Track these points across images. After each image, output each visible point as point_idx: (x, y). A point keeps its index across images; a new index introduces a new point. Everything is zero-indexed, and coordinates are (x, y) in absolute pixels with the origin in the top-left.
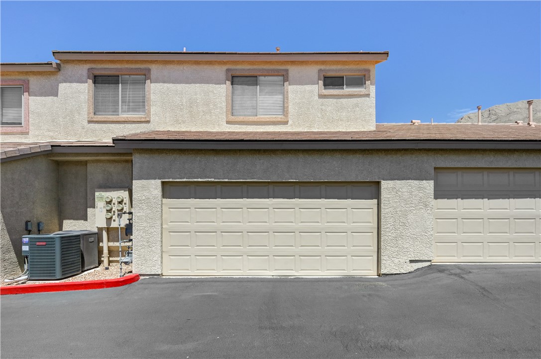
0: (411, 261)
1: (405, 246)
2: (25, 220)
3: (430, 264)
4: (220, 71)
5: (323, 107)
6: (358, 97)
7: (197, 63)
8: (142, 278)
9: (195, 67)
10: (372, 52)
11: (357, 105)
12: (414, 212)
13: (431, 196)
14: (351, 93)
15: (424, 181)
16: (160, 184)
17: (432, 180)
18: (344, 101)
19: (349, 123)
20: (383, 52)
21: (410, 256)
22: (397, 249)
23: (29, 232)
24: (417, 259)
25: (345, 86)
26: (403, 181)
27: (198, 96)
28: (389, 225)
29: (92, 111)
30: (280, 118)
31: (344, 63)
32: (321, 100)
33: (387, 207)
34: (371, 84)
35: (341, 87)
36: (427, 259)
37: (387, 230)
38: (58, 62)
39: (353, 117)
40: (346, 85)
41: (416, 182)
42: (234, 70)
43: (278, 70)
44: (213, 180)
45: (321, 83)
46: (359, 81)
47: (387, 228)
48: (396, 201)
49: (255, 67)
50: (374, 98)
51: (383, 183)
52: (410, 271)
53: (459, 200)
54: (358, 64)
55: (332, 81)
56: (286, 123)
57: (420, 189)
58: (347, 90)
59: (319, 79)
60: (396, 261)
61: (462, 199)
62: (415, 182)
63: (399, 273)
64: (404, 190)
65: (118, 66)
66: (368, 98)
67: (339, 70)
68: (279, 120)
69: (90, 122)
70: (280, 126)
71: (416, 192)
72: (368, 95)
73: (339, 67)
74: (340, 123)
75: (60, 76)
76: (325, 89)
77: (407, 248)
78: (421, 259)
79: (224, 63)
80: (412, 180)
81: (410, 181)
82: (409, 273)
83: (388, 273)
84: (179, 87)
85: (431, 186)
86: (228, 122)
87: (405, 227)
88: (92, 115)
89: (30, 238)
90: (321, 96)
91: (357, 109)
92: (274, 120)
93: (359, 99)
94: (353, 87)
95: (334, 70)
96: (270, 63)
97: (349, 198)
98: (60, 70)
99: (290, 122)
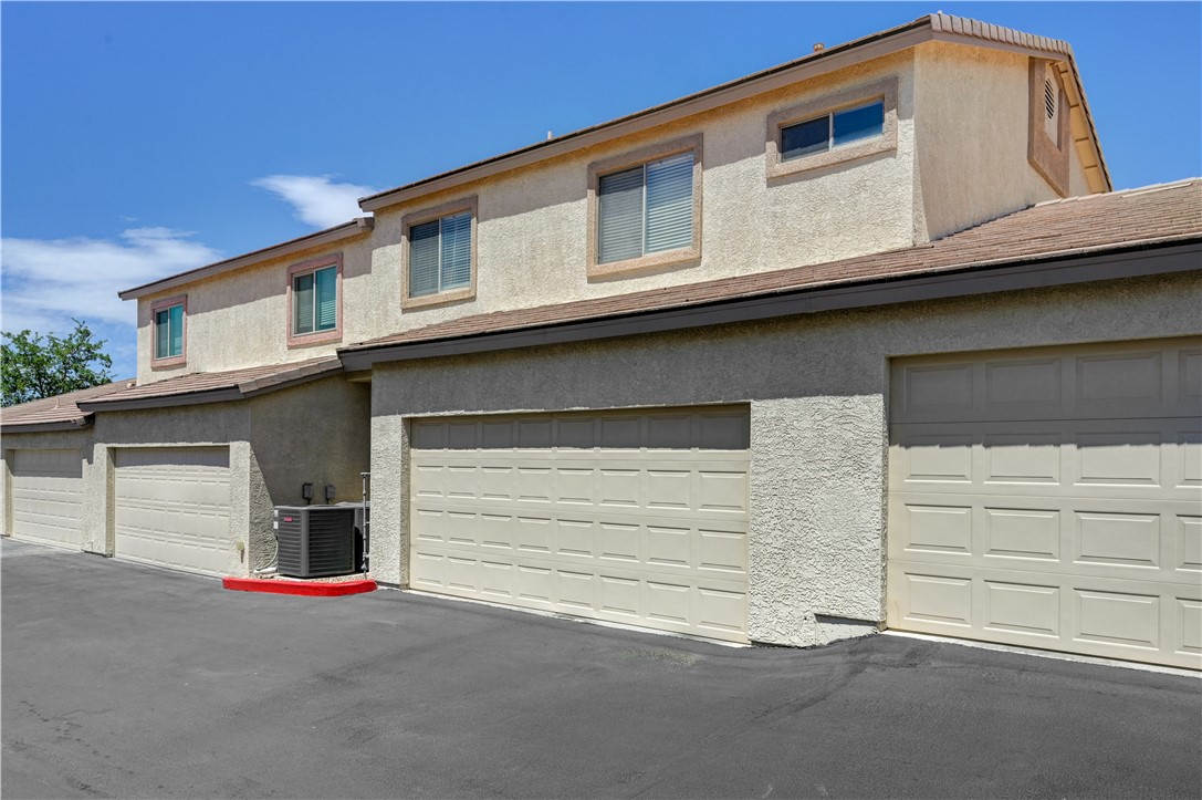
0: (821, 618)
1: (806, 575)
2: (301, 481)
3: (870, 632)
4: (577, 172)
5: (778, 209)
6: (867, 162)
7: (543, 164)
8: (380, 587)
9: (541, 174)
10: (884, 32)
11: (861, 186)
12: (830, 483)
13: (874, 441)
14: (844, 157)
15: (857, 399)
16: (400, 423)
17: (877, 392)
18: (828, 181)
19: (841, 237)
20: (913, 22)
21: (816, 603)
22: (785, 581)
23: (309, 501)
24: (833, 613)
25: (831, 140)
26: (801, 400)
27: (545, 233)
28: (768, 516)
29: (406, 290)
30: (682, 252)
31: (830, 78)
32: (774, 189)
33: (762, 470)
34: (900, 116)
35: (821, 145)
36: (860, 616)
37: (763, 528)
38: (371, 214)
39: (851, 220)
40: (835, 136)
41: (836, 401)
42: (604, 161)
43: (679, 142)
44: (462, 412)
45: (772, 146)
46: (865, 119)
47: (762, 524)
48: (784, 452)
49: (641, 144)
50: (908, 154)
51: (755, 405)
52: (813, 642)
53: (978, 449)
54: (868, 70)
55: (798, 137)
56: (695, 263)
57: (844, 418)
58: (836, 150)
59: (769, 139)
60: (784, 611)
61: (987, 445)
62: (832, 401)
63: (787, 643)
64: (804, 424)
65: (437, 202)
66: (891, 160)
67: (820, 101)
68: (682, 257)
69: (405, 311)
70: (684, 273)
71: (835, 430)
72: (891, 152)
73: (819, 93)
74: (818, 241)
75: (373, 239)
76: (784, 159)
77: (808, 580)
78: (845, 613)
79: (585, 152)
80: (824, 395)
81: (821, 399)
82: (813, 647)
83: (762, 640)
84: (517, 220)
85: (875, 410)
86: (592, 280)
87: (806, 524)
88: (405, 299)
89: (280, 511)
90: (773, 181)
91: (863, 195)
92: (672, 260)
93: (866, 168)
94: (853, 139)
95: (803, 106)
96: (669, 126)
97: (695, 446)
98: (373, 228)
99: (704, 261)
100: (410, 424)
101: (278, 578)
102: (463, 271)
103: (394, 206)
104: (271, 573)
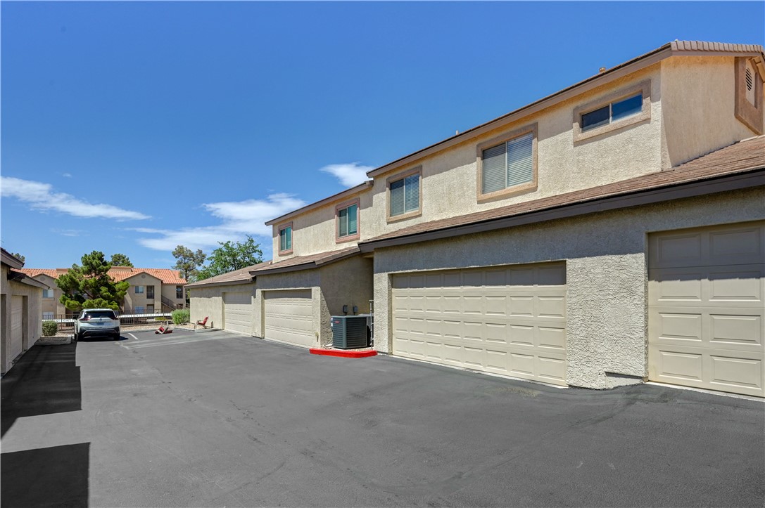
0: (609, 374)
1: (599, 351)
2: (343, 305)
3: (638, 383)
4: (471, 149)
5: (580, 158)
6: (633, 128)
7: (454, 147)
8: (379, 354)
9: (453, 152)
10: (642, 56)
11: (629, 141)
12: (613, 302)
13: (639, 278)
14: (618, 126)
15: (628, 256)
16: (387, 276)
17: (641, 252)
18: (609, 140)
19: (617, 170)
20: (659, 48)
21: (606, 366)
22: (588, 354)
23: (346, 314)
24: (616, 371)
25: (611, 118)
26: (595, 258)
27: (455, 181)
28: (577, 320)
29: (389, 213)
30: (527, 185)
31: (610, 85)
32: (578, 148)
33: (574, 295)
34: (652, 101)
35: (605, 121)
36: (632, 374)
37: (574, 326)
38: (372, 179)
39: (623, 160)
40: (613, 116)
41: (616, 258)
42: (485, 142)
43: (524, 128)
44: (416, 270)
45: (576, 125)
46: (633, 104)
47: (573, 324)
48: (586, 286)
49: (503, 132)
50: (658, 121)
51: (569, 261)
52: (604, 387)
53: (705, 281)
54: (632, 78)
55: (590, 119)
56: (534, 190)
57: (621, 267)
58: (613, 123)
59: (574, 122)
60: (587, 370)
61: (711, 279)
62: (613, 258)
63: (589, 387)
64: (598, 271)
65: (403, 170)
66: (647, 125)
67: (604, 98)
68: (527, 187)
69: (388, 223)
70: (528, 195)
71: (616, 273)
72: (647, 121)
73: (603, 94)
74: (603, 173)
75: (373, 190)
76: (583, 131)
77: (601, 354)
78: (623, 372)
79: (475, 139)
80: (609, 254)
81: (607, 257)
82: (604, 389)
83: (575, 385)
84: (441, 176)
85: (640, 262)
86: (480, 202)
87: (599, 324)
88: (389, 218)
89: (334, 318)
90: (577, 143)
91: (630, 146)
92: (521, 189)
93: (632, 131)
94: (624, 116)
95: (593, 102)
96: (519, 121)
97: (535, 284)
98: (373, 185)
99: (540, 188)
100: (391, 276)
101: (334, 349)
102: (416, 203)
103: (382, 174)
104: (330, 347)
